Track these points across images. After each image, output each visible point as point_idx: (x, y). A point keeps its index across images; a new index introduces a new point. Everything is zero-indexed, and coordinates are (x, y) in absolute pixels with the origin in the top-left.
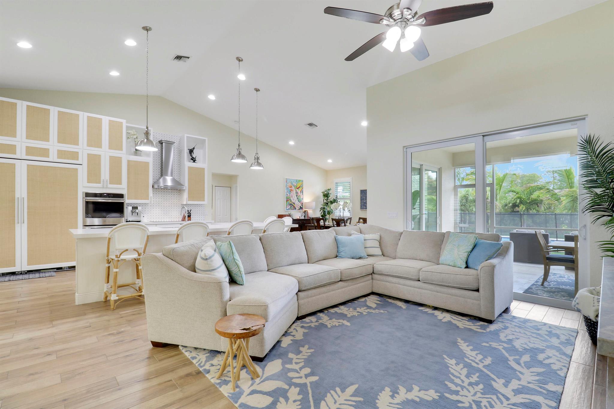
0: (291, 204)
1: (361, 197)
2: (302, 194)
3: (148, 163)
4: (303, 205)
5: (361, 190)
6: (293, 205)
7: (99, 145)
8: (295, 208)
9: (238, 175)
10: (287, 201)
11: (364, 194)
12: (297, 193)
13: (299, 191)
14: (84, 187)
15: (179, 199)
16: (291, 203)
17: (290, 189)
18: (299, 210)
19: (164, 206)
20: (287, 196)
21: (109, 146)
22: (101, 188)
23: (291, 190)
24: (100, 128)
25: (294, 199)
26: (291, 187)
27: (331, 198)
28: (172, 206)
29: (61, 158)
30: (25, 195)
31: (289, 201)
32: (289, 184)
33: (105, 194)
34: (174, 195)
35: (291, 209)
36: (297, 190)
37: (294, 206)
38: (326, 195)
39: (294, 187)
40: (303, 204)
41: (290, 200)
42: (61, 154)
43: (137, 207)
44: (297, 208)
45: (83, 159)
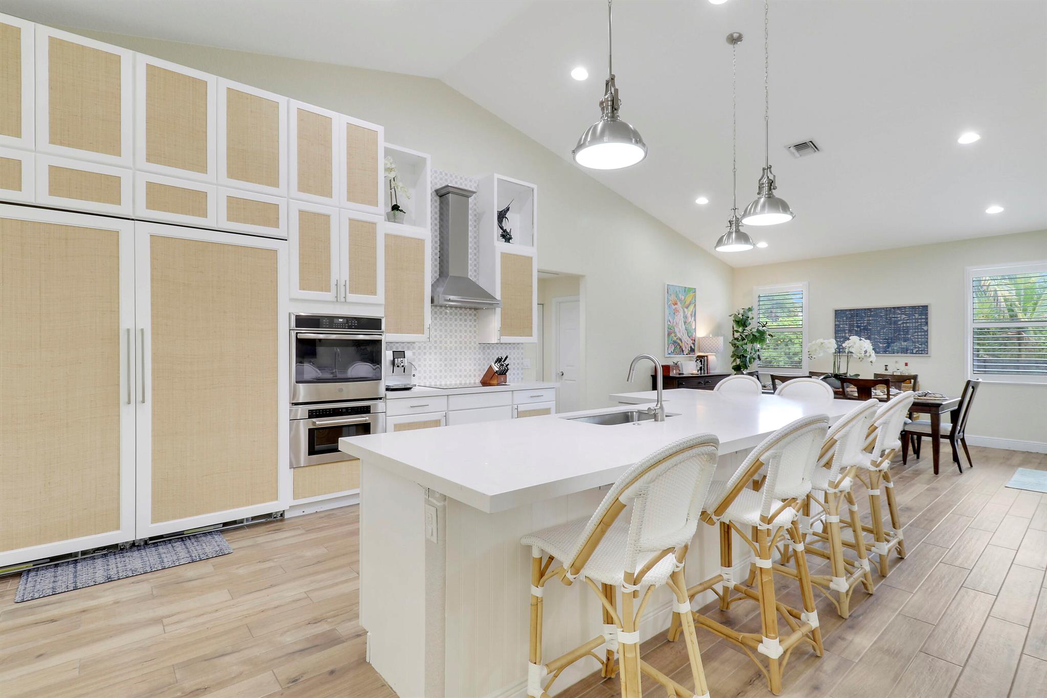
0: (675, 342)
1: (836, 325)
2: (693, 318)
3: (422, 241)
4: (696, 344)
5: (836, 311)
6: (679, 344)
7: (325, 190)
8: (683, 351)
9: (583, 276)
10: (669, 334)
11: (845, 318)
12: (685, 317)
13: (689, 312)
14: (292, 300)
15: (475, 332)
16: (675, 338)
17: (674, 307)
18: (689, 354)
19: (446, 348)
20: (669, 323)
21: (349, 192)
22: (333, 302)
23: (676, 311)
24: (326, 143)
25: (681, 331)
26: (676, 304)
27: (753, 327)
28: (461, 348)
29: (237, 220)
30: (145, 322)
31: (673, 335)
32: (673, 298)
33: (340, 320)
34: (465, 320)
35: (675, 352)
36: (685, 310)
37: (680, 347)
38: (742, 322)
39: (681, 303)
40: (695, 340)
41: (675, 332)
42: (238, 209)
43: (404, 351)
44: (686, 352)
45: (289, 226)
